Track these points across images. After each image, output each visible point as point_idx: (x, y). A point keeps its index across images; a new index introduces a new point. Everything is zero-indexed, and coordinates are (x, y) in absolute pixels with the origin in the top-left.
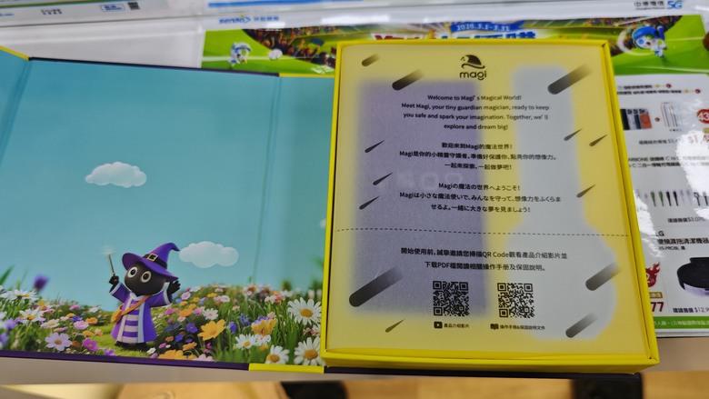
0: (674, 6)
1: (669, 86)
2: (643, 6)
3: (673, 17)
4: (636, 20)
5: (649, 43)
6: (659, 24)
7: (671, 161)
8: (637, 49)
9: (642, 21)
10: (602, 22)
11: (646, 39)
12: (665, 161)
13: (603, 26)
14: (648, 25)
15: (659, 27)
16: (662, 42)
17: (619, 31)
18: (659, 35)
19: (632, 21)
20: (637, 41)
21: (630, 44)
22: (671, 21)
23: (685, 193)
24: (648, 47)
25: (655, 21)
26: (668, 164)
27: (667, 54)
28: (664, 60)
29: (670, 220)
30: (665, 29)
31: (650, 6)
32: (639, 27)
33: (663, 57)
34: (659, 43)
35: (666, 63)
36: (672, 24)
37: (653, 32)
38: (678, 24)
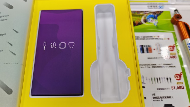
0: (161, 8)
1: (159, 37)
2: (150, 7)
3: (160, 12)
4: (148, 12)
5: (152, 21)
6: (155, 14)
7: (159, 66)
8: (148, 23)
9: (150, 13)
10: (136, 12)
11: (151, 19)
12: (157, 66)
13: (136, 14)
14: (152, 14)
15: (156, 15)
16: (157, 20)
17: (142, 16)
18: (155, 18)
19: (146, 13)
20: (148, 20)
21: (145, 21)
22: (160, 13)
23: (163, 78)
24: (152, 22)
25: (154, 13)
26: (158, 67)
27: (158, 25)
28: (157, 27)
29: (158, 89)
30: (158, 16)
31: (153, 7)
32: (149, 15)
33: (157, 26)
34: (156, 21)
35: (158, 28)
36: (160, 14)
37: (153, 17)
38: (162, 14)
